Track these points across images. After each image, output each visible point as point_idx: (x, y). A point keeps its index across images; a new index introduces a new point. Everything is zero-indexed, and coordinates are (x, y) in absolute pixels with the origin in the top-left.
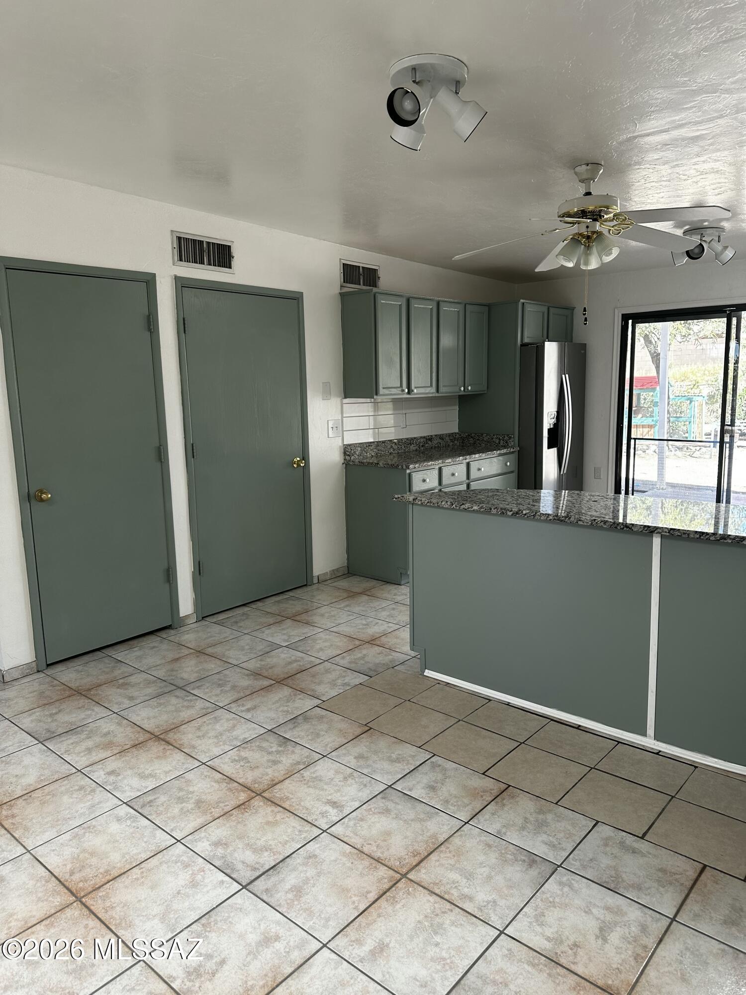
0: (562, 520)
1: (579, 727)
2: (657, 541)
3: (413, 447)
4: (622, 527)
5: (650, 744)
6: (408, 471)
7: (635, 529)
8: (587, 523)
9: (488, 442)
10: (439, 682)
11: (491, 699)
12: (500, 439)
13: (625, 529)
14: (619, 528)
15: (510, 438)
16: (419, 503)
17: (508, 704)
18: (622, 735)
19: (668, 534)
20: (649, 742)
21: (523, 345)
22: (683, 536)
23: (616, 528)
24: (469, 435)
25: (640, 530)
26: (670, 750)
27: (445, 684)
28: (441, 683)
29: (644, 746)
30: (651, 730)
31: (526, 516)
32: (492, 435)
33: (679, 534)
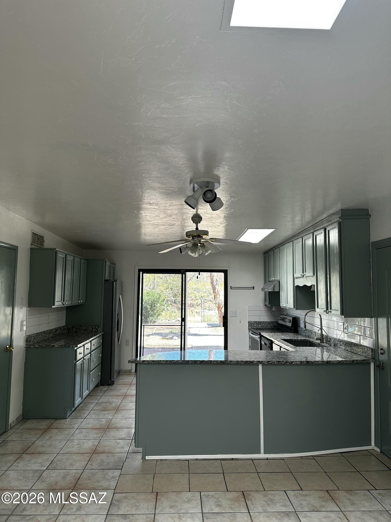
0: (224, 363)
1: (232, 459)
2: (260, 367)
3: (51, 335)
4: (249, 362)
5: (263, 456)
6: (75, 348)
7: (254, 363)
8: (235, 362)
9: (86, 330)
10: (157, 460)
11: (189, 460)
12: (93, 328)
13: (250, 363)
14: (248, 363)
15: (99, 327)
16: (147, 363)
17: (197, 459)
18: (251, 456)
19: (267, 363)
20: (262, 455)
21: (105, 280)
22: (273, 363)
23: (247, 363)
24: (73, 327)
25: (257, 363)
26: (270, 456)
27: (160, 460)
28: (158, 460)
29: (260, 458)
30: (262, 450)
31: (207, 363)
32: (88, 326)
33: (271, 363)
